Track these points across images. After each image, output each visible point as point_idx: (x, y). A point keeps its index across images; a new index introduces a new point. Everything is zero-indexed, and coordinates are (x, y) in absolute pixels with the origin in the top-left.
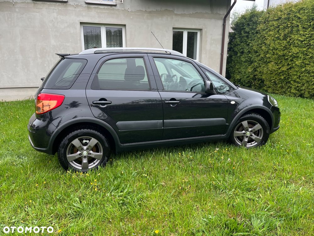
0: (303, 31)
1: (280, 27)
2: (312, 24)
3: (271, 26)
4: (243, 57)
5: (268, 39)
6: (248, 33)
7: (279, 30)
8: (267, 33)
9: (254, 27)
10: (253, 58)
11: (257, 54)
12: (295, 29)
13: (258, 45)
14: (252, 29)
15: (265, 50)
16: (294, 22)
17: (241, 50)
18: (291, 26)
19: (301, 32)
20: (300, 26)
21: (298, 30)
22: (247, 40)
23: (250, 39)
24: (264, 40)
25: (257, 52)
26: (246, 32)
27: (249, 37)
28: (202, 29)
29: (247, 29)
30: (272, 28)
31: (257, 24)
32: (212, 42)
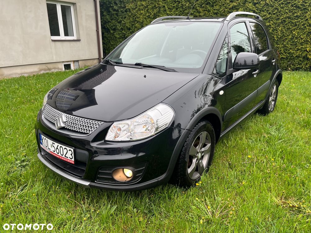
0: (169, 11)
1: (149, 7)
2: (175, 5)
3: (140, 6)
4: (117, 34)
5: (139, 17)
6: (117, 11)
7: (148, 10)
8: (137, 12)
9: (122, 6)
10: (127, 34)
11: (131, 31)
12: (162, 9)
13: (130, 23)
14: (121, 7)
15: (139, 27)
16: (161, 3)
17: (114, 27)
18: (158, 7)
19: (168, 12)
20: (166, 6)
21: (165, 10)
22: (117, 18)
23: (121, 17)
24: (136, 18)
25: (129, 29)
26: (115, 10)
27: (119, 14)
28: (76, 3)
29: (115, 7)
30: (142, 7)
31: (124, 3)
32: (87, 17)
